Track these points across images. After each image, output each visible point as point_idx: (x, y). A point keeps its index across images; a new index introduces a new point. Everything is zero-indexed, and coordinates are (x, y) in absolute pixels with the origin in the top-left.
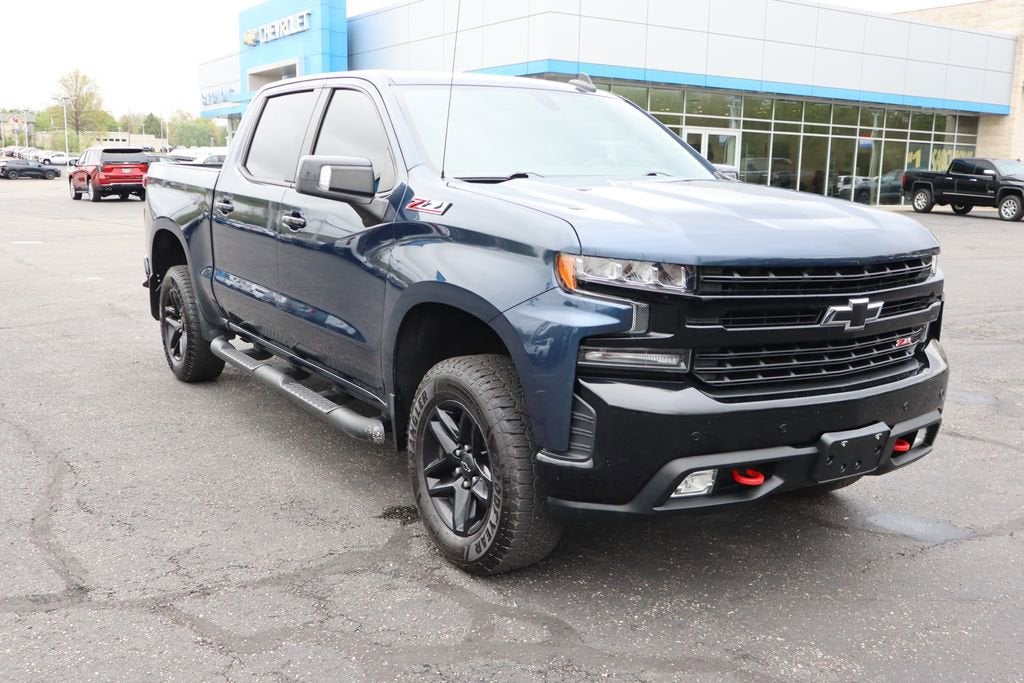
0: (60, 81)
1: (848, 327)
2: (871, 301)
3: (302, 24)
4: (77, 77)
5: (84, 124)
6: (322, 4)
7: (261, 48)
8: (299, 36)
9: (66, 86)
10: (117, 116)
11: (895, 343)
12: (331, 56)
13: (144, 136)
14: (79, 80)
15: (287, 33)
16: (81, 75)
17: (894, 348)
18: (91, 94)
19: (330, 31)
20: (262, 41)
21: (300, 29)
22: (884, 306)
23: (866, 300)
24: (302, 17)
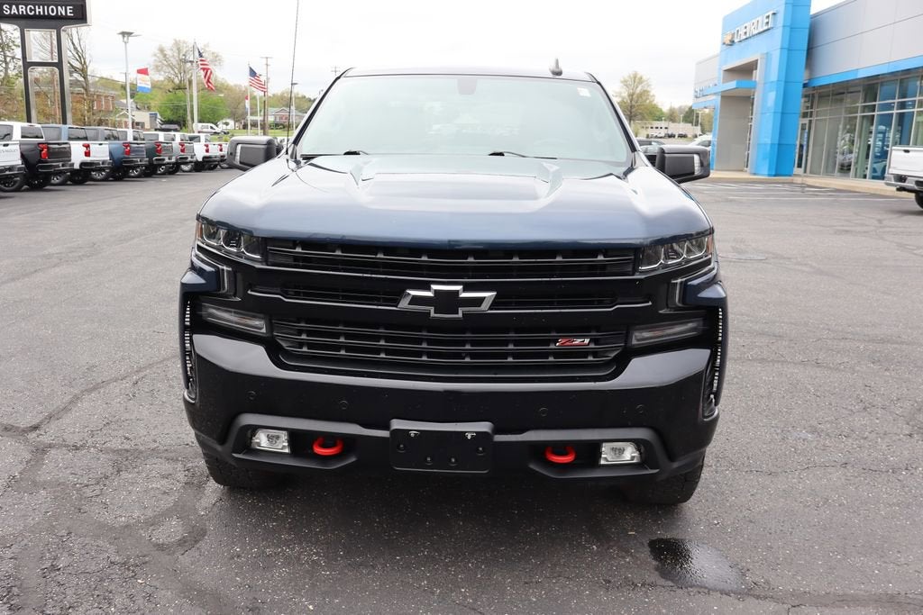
0: (622, 82)
1: (432, 314)
2: (465, 290)
3: (767, 23)
4: (635, 78)
5: (635, 116)
6: (786, 4)
7: (735, 47)
8: (765, 34)
9: (626, 86)
10: (665, 109)
11: (557, 341)
12: (789, 50)
13: (682, 125)
14: (636, 79)
15: (756, 32)
16: (638, 76)
17: (552, 346)
18: (644, 91)
19: (791, 28)
20: (736, 40)
21: (766, 28)
22: (496, 297)
23: (459, 288)
24: (768, 17)
